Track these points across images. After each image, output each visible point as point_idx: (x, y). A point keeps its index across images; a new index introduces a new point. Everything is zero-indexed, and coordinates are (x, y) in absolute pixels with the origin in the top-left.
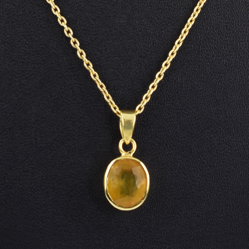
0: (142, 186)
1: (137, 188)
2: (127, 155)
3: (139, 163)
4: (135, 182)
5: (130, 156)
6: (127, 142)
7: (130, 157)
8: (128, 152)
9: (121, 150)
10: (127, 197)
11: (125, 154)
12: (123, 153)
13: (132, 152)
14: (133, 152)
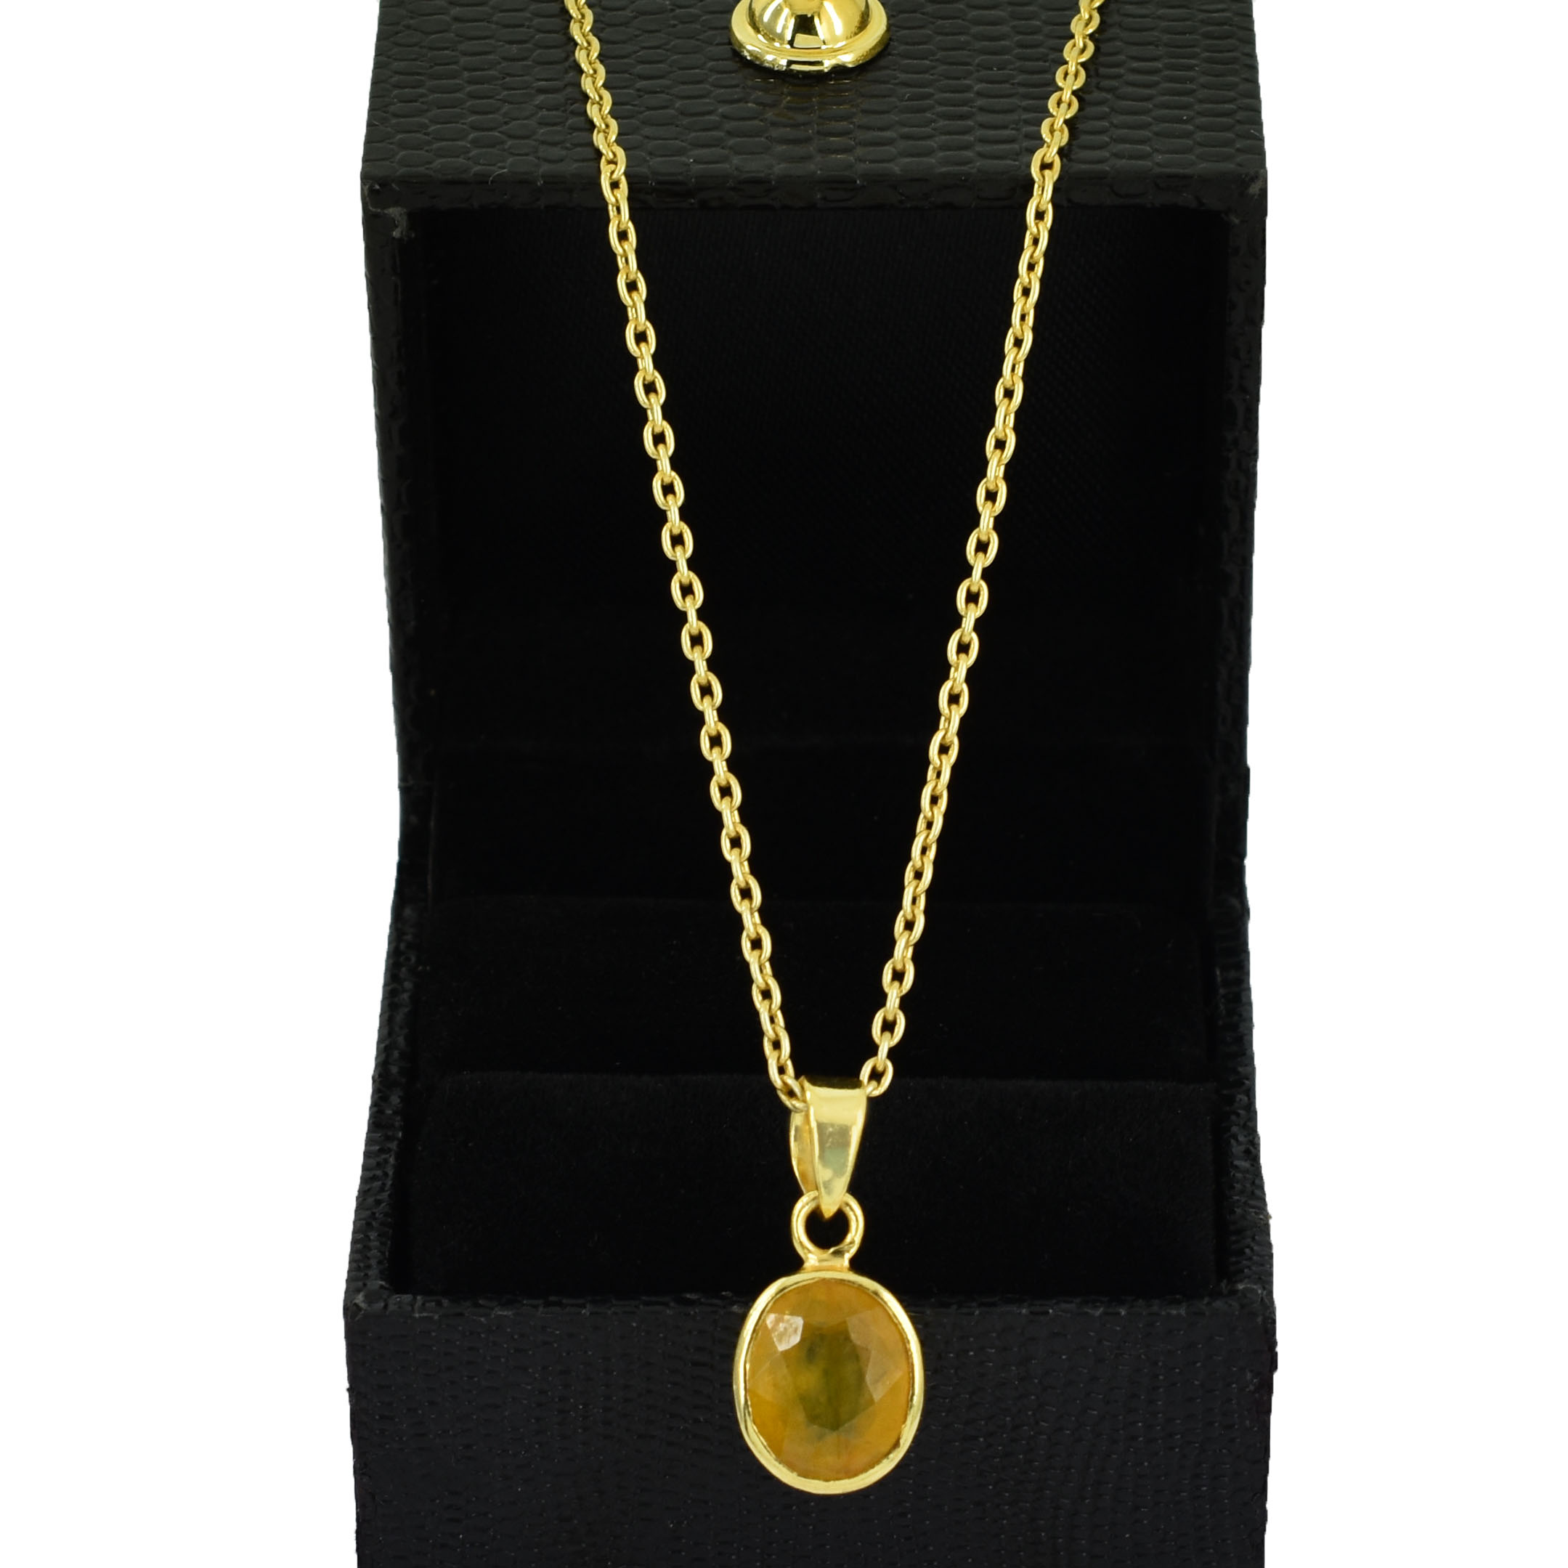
0: (894, 1390)
1: (871, 1402)
2: (825, 1264)
3: (876, 1293)
4: (861, 1376)
5: (839, 1266)
6: (829, 1211)
7: (841, 1271)
8: (832, 1250)
9: (801, 1243)
10: (831, 1437)
11: (821, 1261)
12: (810, 1255)
13: (848, 1251)
14: (854, 1250)
